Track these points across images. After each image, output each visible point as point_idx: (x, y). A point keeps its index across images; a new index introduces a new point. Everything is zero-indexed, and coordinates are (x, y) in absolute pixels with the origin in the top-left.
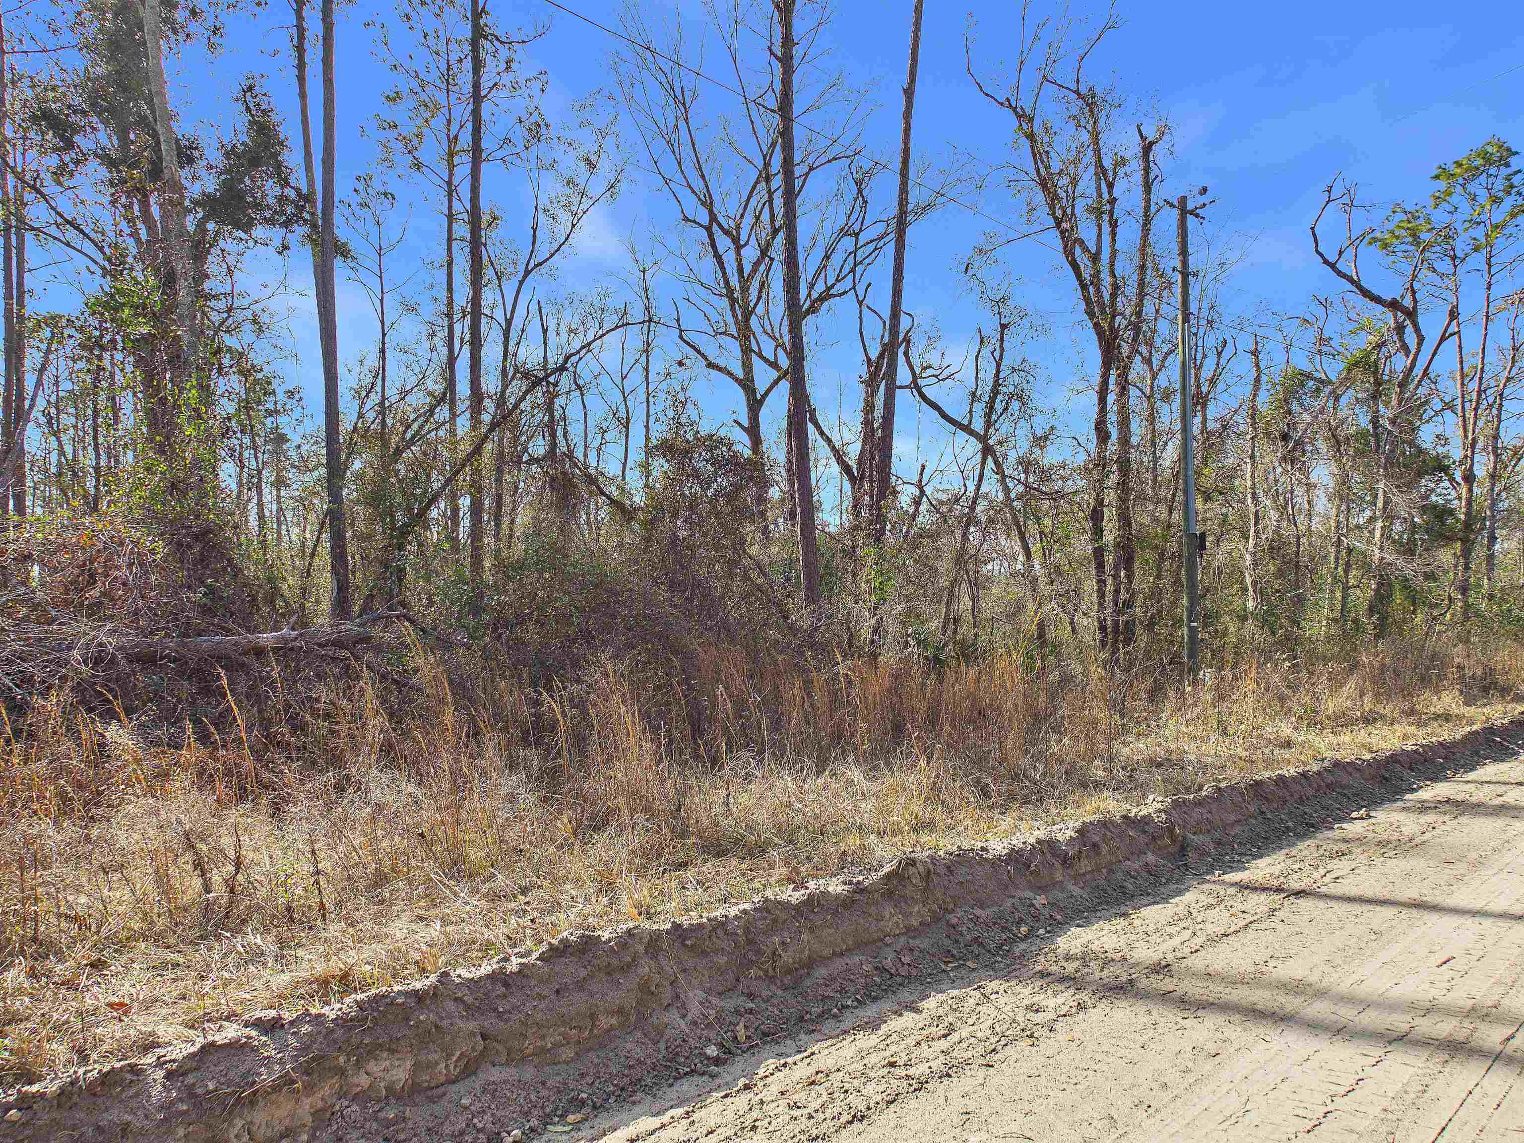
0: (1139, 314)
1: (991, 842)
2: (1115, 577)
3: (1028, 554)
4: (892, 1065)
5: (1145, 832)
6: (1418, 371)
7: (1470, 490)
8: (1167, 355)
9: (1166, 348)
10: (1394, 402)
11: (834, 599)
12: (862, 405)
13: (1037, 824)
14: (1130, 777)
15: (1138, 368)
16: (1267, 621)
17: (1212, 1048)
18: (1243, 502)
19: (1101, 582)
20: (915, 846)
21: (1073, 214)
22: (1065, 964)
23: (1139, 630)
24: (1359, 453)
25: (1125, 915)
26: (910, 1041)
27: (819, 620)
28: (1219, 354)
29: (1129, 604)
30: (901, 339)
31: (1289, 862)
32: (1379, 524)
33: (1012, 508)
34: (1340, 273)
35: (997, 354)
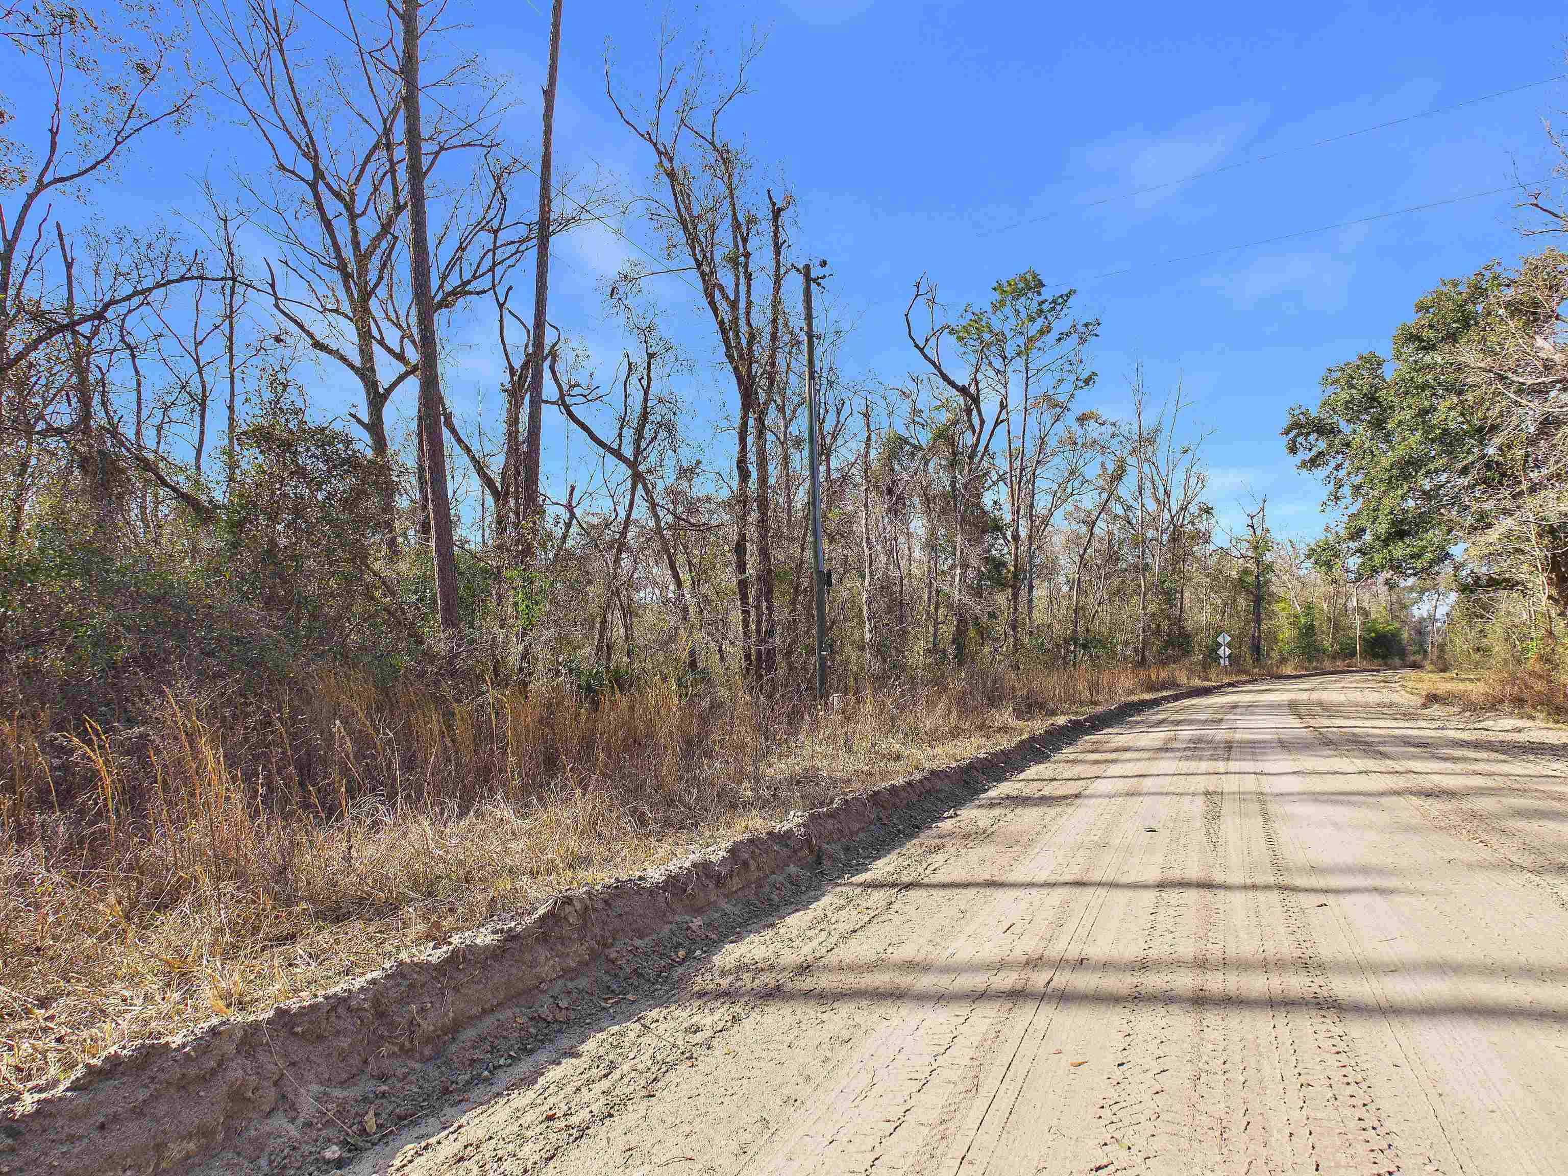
0: (773, 365)
1: (649, 870)
2: (758, 608)
3: (679, 584)
4: (551, 1118)
5: (787, 846)
6: (981, 448)
7: (1017, 548)
8: (797, 406)
9: (796, 399)
10: (966, 471)
11: (477, 623)
12: (504, 415)
13: (692, 848)
14: (774, 795)
15: (772, 414)
16: (880, 650)
17: (845, 1035)
18: (859, 545)
19: (746, 613)
20: (571, 882)
21: (712, 259)
22: (721, 981)
23: (778, 657)
24: (943, 511)
25: (772, 925)
26: (569, 1089)
27: (460, 646)
28: (838, 413)
29: (770, 633)
30: (546, 352)
31: (900, 859)
32: (958, 571)
33: (662, 536)
34: (926, 357)
35: (644, 382)
